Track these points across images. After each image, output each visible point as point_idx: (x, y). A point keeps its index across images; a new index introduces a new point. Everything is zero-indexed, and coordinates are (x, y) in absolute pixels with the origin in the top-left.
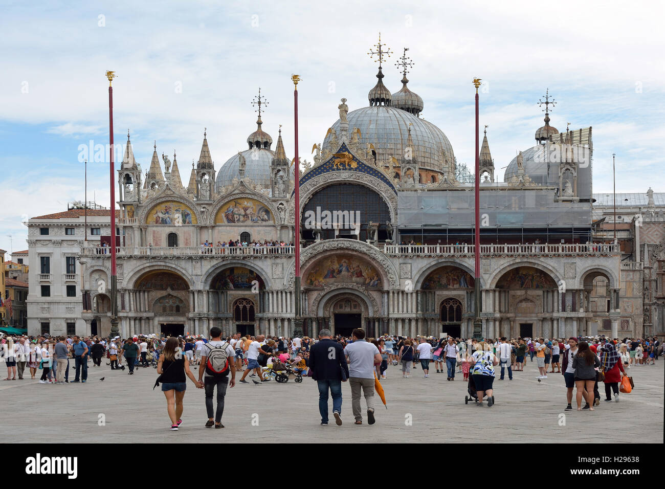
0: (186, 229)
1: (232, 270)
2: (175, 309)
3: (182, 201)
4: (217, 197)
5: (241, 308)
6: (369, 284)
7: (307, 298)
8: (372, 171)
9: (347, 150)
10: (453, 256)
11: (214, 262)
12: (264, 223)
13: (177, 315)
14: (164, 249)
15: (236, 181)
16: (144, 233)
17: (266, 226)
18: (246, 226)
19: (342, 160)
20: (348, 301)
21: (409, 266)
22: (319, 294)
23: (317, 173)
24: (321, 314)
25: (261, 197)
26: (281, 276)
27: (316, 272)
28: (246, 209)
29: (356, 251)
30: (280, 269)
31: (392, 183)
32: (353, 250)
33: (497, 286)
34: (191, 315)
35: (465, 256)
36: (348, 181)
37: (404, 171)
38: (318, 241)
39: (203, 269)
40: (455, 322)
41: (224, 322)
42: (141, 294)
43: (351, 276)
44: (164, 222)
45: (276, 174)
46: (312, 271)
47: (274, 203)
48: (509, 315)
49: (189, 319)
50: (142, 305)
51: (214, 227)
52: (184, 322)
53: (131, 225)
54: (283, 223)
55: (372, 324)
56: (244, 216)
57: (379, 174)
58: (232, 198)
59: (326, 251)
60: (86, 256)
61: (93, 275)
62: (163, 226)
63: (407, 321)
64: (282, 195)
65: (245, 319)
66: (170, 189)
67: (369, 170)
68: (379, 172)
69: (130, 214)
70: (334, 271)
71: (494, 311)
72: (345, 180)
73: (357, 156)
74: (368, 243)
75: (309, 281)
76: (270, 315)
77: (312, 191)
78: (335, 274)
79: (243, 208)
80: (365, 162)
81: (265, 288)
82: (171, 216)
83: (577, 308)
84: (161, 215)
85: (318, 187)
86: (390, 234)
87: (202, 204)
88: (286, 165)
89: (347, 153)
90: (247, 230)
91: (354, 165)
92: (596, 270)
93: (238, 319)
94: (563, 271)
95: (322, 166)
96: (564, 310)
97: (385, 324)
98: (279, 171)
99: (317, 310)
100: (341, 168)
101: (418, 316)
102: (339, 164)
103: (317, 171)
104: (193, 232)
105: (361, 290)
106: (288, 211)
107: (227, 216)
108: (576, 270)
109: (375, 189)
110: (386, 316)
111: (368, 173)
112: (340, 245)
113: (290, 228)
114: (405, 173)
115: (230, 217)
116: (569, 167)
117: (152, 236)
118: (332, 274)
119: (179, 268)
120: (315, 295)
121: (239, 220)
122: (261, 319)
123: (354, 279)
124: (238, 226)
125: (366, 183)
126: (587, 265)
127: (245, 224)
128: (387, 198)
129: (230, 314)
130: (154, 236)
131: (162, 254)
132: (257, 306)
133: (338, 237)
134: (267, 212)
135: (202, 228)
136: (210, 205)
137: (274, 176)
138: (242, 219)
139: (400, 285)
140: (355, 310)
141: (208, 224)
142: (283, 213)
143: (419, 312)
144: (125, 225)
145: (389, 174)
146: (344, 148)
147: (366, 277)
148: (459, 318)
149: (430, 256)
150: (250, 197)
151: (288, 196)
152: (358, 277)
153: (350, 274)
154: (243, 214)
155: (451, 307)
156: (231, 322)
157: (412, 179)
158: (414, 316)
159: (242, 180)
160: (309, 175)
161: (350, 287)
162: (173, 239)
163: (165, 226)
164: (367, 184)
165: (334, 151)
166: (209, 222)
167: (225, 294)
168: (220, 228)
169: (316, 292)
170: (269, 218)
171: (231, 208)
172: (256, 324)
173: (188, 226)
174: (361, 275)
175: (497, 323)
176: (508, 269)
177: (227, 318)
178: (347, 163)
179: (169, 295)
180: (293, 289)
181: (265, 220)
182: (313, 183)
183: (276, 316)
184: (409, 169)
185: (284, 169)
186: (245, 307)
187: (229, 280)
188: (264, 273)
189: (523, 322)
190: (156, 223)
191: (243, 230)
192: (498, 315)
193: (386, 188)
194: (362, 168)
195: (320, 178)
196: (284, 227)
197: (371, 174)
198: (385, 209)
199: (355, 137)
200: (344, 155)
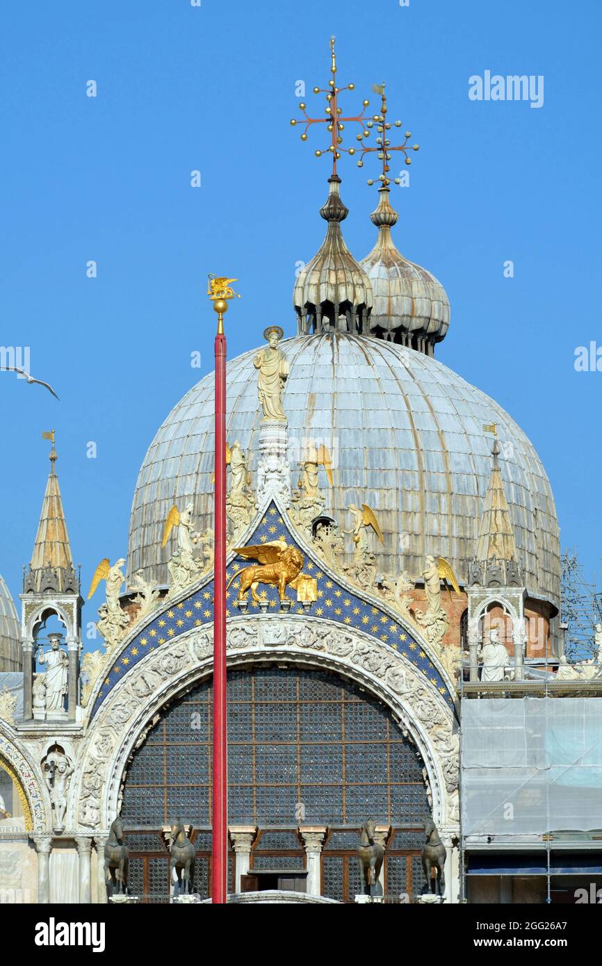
8: (369, 614)
9: (283, 530)
19: (268, 570)
23: (180, 623)
31: (437, 664)
36: (286, 654)
47: (29, 745)
57: (394, 628)
67: (356, 611)
68: (392, 619)
72: (274, 654)
73: (318, 556)
77: (164, 695)
80: (344, 579)
85: (182, 681)
88: (69, 590)
89: (281, 543)
91: (307, 590)
95: (196, 594)
98: (47, 614)
100: (264, 602)
102: (254, 586)
103: (181, 614)
106: (77, 777)
109: (380, 688)
111: (356, 622)
113: (86, 845)
125: (346, 661)
128: (418, 723)
137: (30, 638)
142: (59, 784)
146: (273, 521)
151: (81, 714)
160: (153, 633)
164: (349, 669)
178: (282, 582)
182: (165, 664)
184: (495, 609)
185: (67, 607)
193: (416, 685)
194: (338, 603)
195: (191, 641)
196: (62, 841)
197: (366, 628)
198: (409, 766)
199: (309, 478)
200: (275, 550)
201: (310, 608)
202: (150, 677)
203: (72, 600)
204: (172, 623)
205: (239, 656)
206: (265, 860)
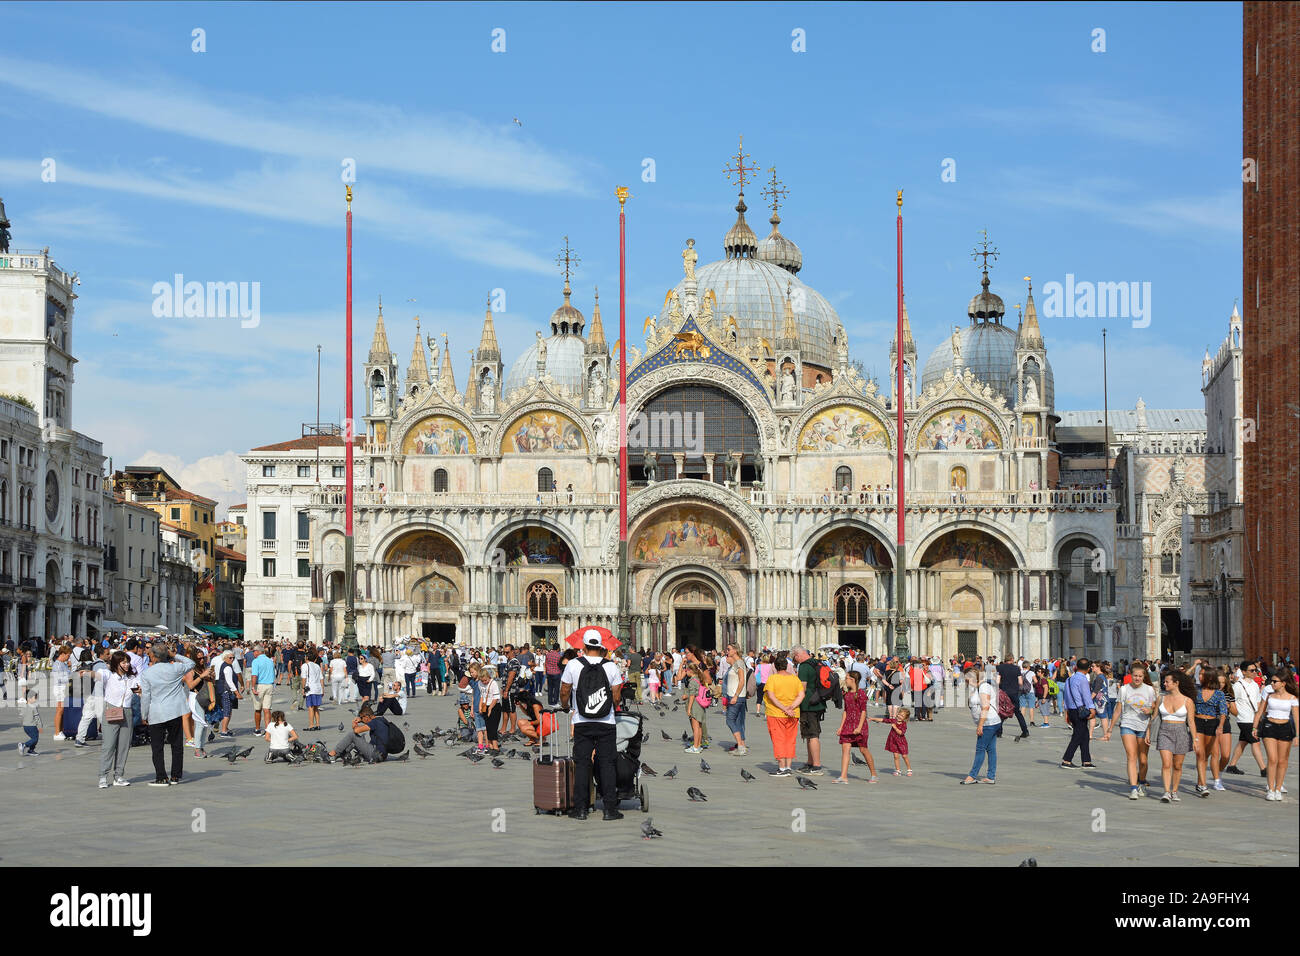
0: (459, 462)
1: (525, 532)
2: (442, 597)
3: (454, 415)
4: (505, 408)
5: (538, 597)
6: (727, 558)
7: (634, 581)
8: (733, 362)
9: (695, 327)
10: (855, 510)
11: (501, 518)
12: (573, 453)
13: (445, 608)
14: (429, 498)
15: (531, 381)
16: (399, 467)
17: (575, 458)
18: (546, 458)
20: (695, 586)
21: (788, 526)
22: (653, 575)
23: (651, 367)
24: (655, 611)
25: (569, 408)
26: (596, 542)
27: (649, 538)
28: (546, 430)
29: (708, 500)
30: (597, 532)
31: (762, 384)
32: (704, 499)
33: (922, 565)
34: (466, 609)
35: (873, 510)
36: (697, 379)
37: (780, 363)
38: (651, 483)
39: (483, 531)
40: (857, 625)
41: (513, 620)
42: (395, 571)
43: (701, 544)
44: (429, 450)
45: (590, 369)
46: (643, 536)
47: (587, 418)
48: (940, 616)
49: (462, 615)
50: (395, 591)
51: (501, 458)
52: (456, 619)
53: (381, 454)
54: (600, 452)
55: (732, 626)
56: (543, 440)
57: (743, 368)
58: (526, 410)
59: (663, 500)
60: (317, 508)
61: (326, 539)
62: (427, 457)
63: (785, 623)
64: (598, 406)
65: (544, 617)
66: (437, 395)
67: (727, 361)
68: (742, 364)
69: (381, 437)
70: (674, 535)
71: (919, 607)
72: (691, 380)
73: (710, 337)
74: (727, 486)
75: (638, 552)
76: (579, 610)
77: (644, 397)
78: (676, 541)
79: (542, 428)
80: (721, 348)
81: (573, 564)
82: (439, 441)
83: (1048, 604)
84: (424, 439)
85: (652, 391)
86: (760, 472)
87: (485, 420)
88: (603, 353)
89: (694, 333)
90: (548, 464)
91: (706, 353)
92: (1077, 537)
93: (534, 615)
94: (1025, 537)
95: (658, 355)
96: (1027, 606)
97: (753, 628)
98: (595, 363)
99: (650, 602)
100: (687, 357)
101: (802, 614)
102: (683, 351)
103: (651, 363)
104: (470, 468)
105: (716, 570)
107: (519, 441)
108: (1046, 535)
109: (738, 394)
110: (753, 614)
111: (727, 366)
112: (684, 491)
113: (611, 461)
114: (782, 366)
115: (523, 442)
116: (1033, 354)
117: (411, 472)
118: (672, 540)
119: (448, 528)
120: (645, 576)
121: (535, 447)
122: (567, 617)
123: (706, 549)
124: (535, 458)
125: (723, 383)
126: (1063, 527)
127: (546, 453)
128: (754, 410)
129: (522, 606)
130: (414, 475)
131: (425, 504)
132: (562, 595)
133: (681, 476)
134: (578, 432)
135: (484, 460)
136: (495, 420)
137: (587, 373)
138: (540, 445)
139: (774, 560)
140: (706, 603)
141: (492, 455)
143: (803, 608)
144: (373, 455)
145: (757, 370)
146: (690, 323)
147: (723, 545)
148: (864, 620)
149: (820, 510)
150: (552, 407)
151: (609, 406)
152: (711, 545)
153: (699, 540)
154: (543, 436)
155: (852, 600)
156: (523, 620)
157: (791, 378)
158: (795, 614)
159: (541, 379)
160: (640, 371)
161: (700, 563)
162: (441, 479)
163: (431, 458)
164: (724, 386)
165: (677, 330)
166: (493, 452)
167: (515, 572)
168: (509, 461)
169: (649, 570)
170: (579, 443)
171: (525, 428)
172: (560, 624)
173: (463, 457)
174: (717, 544)
175: (923, 628)
176: (941, 533)
177: (517, 615)
178: (695, 349)
179: (435, 573)
180: (614, 565)
181: (575, 448)
182: (644, 384)
183: (589, 611)
184: (788, 360)
185: (603, 361)
186: (544, 595)
187: (521, 550)
188: (572, 538)
189: (963, 628)
190: (418, 452)
191: (542, 464)
192: (923, 615)
193: (753, 392)
194: (718, 357)
195: (655, 375)
196: (602, 459)
197: (731, 369)
198: (751, 428)
199: (707, 304)
200: (691, 335)
201: (707, 360)
202: (639, 390)
203: (604, 357)
204: (647, 367)
205: (677, 381)
206: (690, 467)
